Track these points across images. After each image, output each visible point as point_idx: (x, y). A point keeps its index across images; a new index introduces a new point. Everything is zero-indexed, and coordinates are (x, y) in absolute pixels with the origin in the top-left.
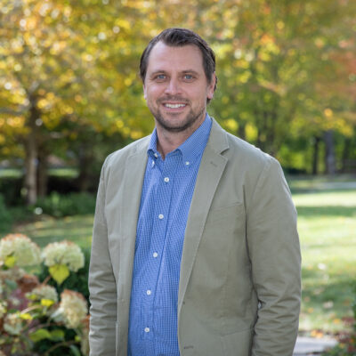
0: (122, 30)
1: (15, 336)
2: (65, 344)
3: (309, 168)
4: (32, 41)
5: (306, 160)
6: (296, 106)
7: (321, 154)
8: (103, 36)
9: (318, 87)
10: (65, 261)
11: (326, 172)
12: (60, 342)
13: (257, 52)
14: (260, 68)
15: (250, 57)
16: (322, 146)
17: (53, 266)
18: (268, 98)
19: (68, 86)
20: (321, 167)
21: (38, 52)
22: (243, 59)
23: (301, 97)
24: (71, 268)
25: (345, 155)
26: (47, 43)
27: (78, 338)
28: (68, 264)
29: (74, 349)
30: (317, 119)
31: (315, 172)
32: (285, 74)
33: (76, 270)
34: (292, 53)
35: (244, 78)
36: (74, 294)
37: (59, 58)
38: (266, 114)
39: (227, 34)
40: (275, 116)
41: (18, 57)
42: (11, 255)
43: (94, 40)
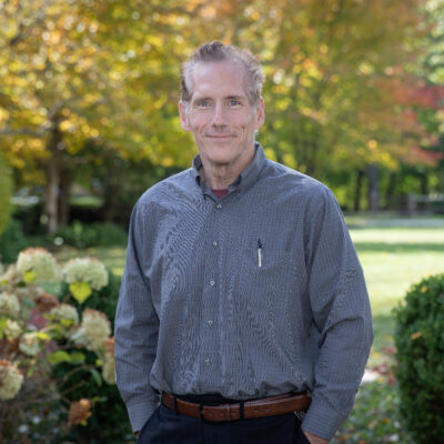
0: (153, 48)
1: (31, 357)
2: (85, 368)
3: (351, 204)
4: (55, 57)
5: (348, 196)
6: (338, 136)
7: (364, 190)
8: (132, 53)
9: (362, 116)
10: (87, 279)
11: (369, 209)
12: (80, 365)
13: (298, 77)
14: (302, 94)
15: (290, 82)
16: (365, 181)
17: (74, 284)
18: (309, 126)
19: (93, 107)
20: (363, 203)
21: (61, 68)
22: (282, 84)
23: (344, 127)
24: (93, 285)
25: (390, 191)
26: (72, 59)
27: (99, 362)
28: (90, 282)
29: (95, 373)
30: (360, 151)
31: (357, 209)
32: (328, 102)
33: (99, 288)
34: (335, 79)
35: (283, 105)
36: (97, 313)
37: (84, 76)
38: (306, 144)
39: (267, 55)
40: (315, 146)
41: (40, 73)
42: (30, 270)
43: (123, 58)
